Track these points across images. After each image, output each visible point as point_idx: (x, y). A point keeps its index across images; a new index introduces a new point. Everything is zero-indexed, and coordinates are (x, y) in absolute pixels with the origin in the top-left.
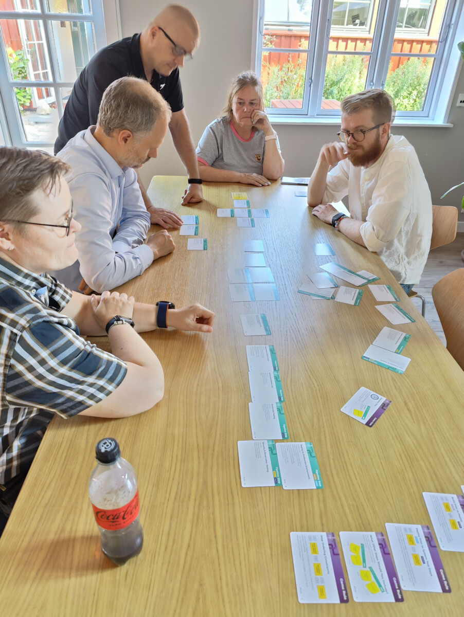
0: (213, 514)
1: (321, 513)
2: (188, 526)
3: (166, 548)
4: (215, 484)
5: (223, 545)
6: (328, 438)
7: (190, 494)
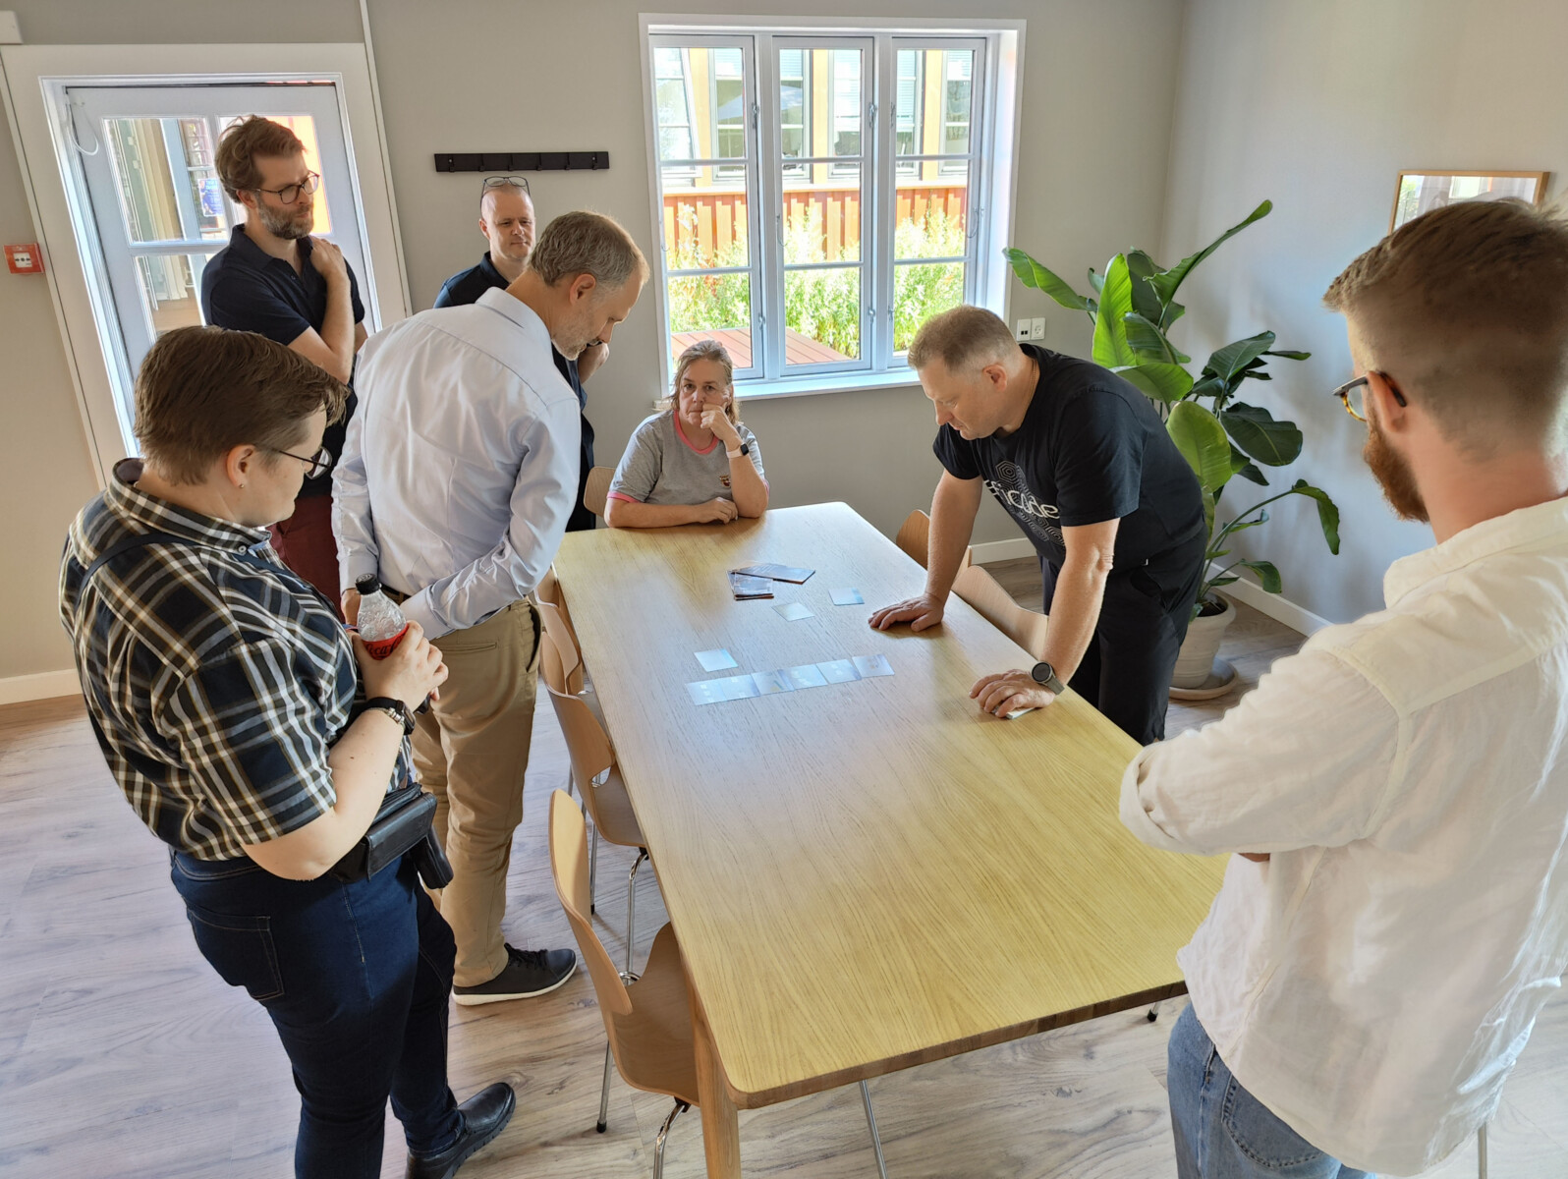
0: (928, 943)
1: (1042, 916)
2: (909, 961)
3: (896, 982)
4: (915, 919)
5: (954, 965)
6: (1019, 850)
7: (892, 933)
